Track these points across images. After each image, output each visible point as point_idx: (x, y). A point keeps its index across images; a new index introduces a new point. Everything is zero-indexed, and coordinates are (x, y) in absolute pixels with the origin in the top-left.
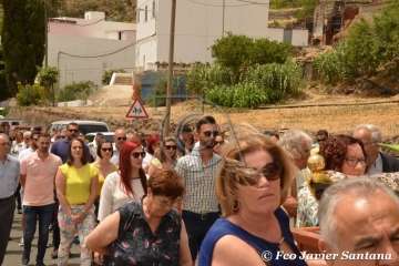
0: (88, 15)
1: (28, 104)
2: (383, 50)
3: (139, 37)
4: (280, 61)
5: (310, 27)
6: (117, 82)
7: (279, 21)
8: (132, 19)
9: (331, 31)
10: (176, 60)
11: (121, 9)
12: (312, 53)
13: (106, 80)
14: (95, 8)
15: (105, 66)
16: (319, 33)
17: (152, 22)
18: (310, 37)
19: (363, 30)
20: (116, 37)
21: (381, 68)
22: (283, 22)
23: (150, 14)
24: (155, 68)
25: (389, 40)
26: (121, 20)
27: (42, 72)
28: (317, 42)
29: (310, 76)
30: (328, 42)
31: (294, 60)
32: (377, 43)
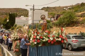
0: (21, 16)
1: (13, 30)
2: (63, 21)
3: (29, 19)
4: (49, 23)
6: (26, 26)
7: (50, 17)
8: (28, 17)
9: (57, 18)
10: (34, 23)
11: (26, 15)
12: (54, 22)
13: (24, 26)
14: (22, 15)
15: (24, 24)
17: (31, 17)
18: (54, 19)
19: (61, 18)
20: (26, 19)
21: (63, 24)
22: (51, 17)
24: (31, 24)
25: (64, 20)
26: (26, 17)
27: (15, 25)
28: (55, 20)
29: (54, 25)
30: (56, 20)
31: (51, 23)
32: (63, 20)
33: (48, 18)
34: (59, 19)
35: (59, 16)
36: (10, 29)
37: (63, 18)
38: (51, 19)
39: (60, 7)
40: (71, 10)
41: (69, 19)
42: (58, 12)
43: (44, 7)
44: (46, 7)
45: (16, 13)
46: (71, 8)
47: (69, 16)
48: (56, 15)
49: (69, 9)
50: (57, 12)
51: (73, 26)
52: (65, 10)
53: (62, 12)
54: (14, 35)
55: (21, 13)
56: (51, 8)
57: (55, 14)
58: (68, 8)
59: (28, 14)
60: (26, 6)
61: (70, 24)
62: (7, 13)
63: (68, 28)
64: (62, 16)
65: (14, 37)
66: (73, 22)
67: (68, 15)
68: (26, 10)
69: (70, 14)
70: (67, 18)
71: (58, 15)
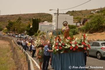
0: (45, 22)
1: (36, 36)
3: (53, 25)
4: (75, 28)
5: (80, 23)
6: (50, 32)
8: (52, 22)
9: (83, 23)
12: (80, 27)
13: (48, 32)
14: (46, 20)
15: (48, 29)
16: (81, 24)
17: (55, 23)
19: (88, 23)
20: (49, 25)
21: (91, 29)
22: (76, 22)
23: (54, 21)
24: (55, 30)
25: (92, 25)
26: (50, 22)
27: (38, 31)
28: (81, 25)
29: (80, 30)
30: (83, 25)
32: (90, 25)
33: (74, 22)
34: (86, 23)
35: (86, 20)
36: (34, 36)
37: (90, 23)
38: (77, 24)
39: (86, 10)
40: (100, 14)
41: (97, 23)
42: (85, 16)
43: (69, 11)
44: (71, 11)
45: (40, 18)
46: (99, 11)
47: (97, 21)
48: (83, 20)
49: (98, 12)
50: (83, 16)
51: (102, 31)
52: (93, 13)
53: (89, 16)
54: (37, 42)
55: (45, 18)
56: (77, 11)
57: (81, 18)
58: (96, 11)
59: (52, 19)
60: (50, 10)
61: (98, 29)
62: (30, 19)
63: (97, 34)
64: (89, 21)
65: (38, 44)
66: (102, 27)
67: (96, 19)
68: (50, 15)
69: (99, 18)
70: (95, 22)
71: (84, 19)
